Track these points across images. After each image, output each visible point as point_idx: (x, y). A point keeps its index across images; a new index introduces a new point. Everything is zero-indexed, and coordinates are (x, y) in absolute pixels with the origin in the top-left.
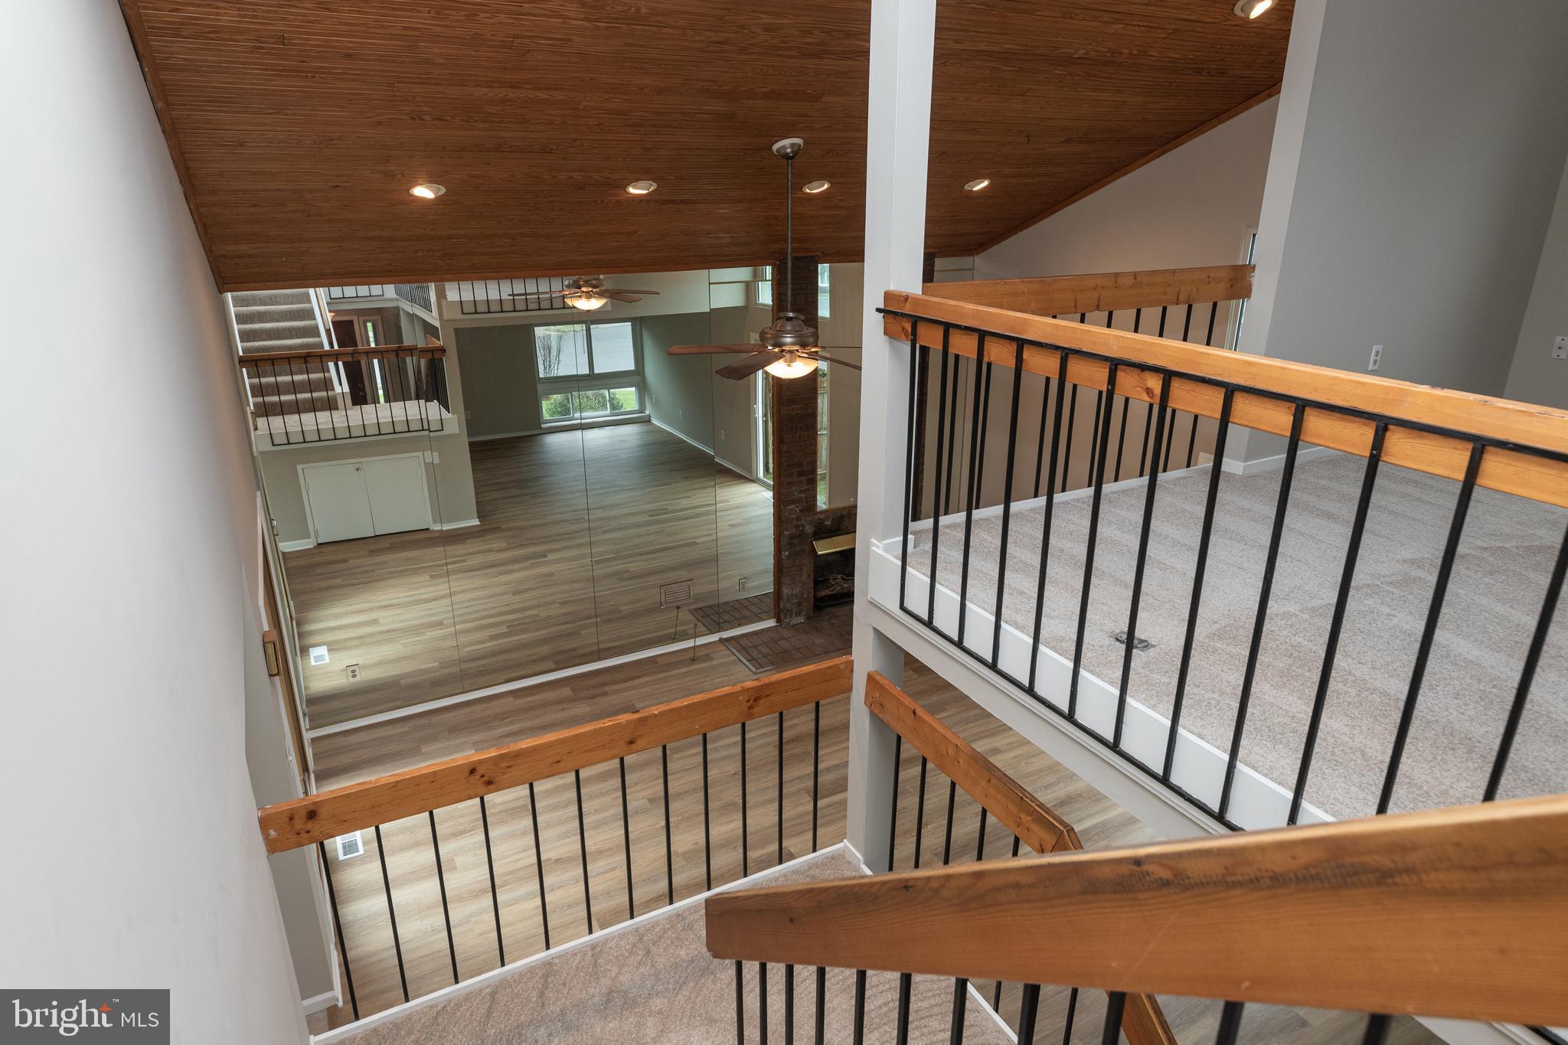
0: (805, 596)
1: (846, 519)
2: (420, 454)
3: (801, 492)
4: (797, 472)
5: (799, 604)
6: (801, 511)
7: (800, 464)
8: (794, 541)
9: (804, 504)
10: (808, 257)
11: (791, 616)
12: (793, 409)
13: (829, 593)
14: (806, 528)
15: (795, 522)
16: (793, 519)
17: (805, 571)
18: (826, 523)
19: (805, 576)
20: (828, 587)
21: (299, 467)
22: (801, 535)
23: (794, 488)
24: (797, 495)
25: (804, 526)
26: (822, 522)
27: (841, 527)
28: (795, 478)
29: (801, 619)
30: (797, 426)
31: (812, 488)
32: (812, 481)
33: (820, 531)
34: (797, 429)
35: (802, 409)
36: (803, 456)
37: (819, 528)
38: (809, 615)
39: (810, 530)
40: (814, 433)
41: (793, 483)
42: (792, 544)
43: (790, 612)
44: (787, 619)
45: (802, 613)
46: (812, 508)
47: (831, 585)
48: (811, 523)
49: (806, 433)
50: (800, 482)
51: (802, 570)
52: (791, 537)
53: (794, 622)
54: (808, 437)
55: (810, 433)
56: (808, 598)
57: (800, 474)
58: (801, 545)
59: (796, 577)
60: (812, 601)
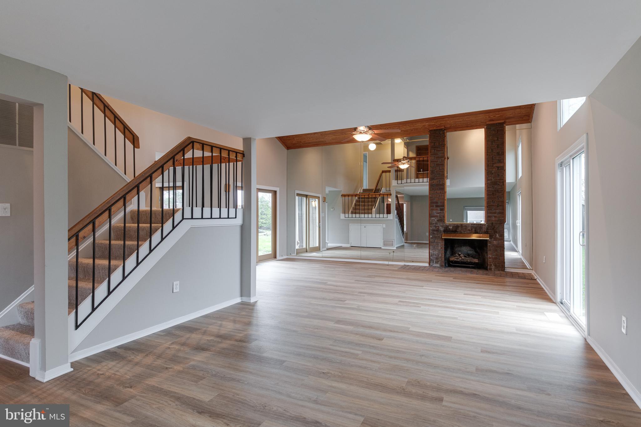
1: (460, 228)
2: (382, 225)
3: (437, 213)
4: (435, 205)
5: (437, 259)
6: (438, 221)
7: (437, 203)
8: (435, 232)
9: (439, 218)
10: (440, 129)
11: (433, 263)
12: (433, 182)
13: (455, 260)
14: (440, 228)
15: (434, 224)
17: (440, 245)
19: (440, 248)
20: (455, 257)
21: (350, 224)
22: (438, 230)
23: (435, 211)
24: (435, 214)
26: (448, 227)
27: (457, 230)
28: (435, 208)
29: (438, 265)
30: (435, 188)
31: (443, 212)
32: (443, 210)
33: (447, 230)
34: (435, 189)
35: (437, 182)
36: (438, 200)
37: (446, 229)
38: (442, 265)
39: (442, 229)
40: (443, 191)
41: (434, 209)
42: (434, 233)
43: (435, 261)
44: (433, 264)
45: (439, 263)
46: (442, 220)
47: (456, 256)
48: (442, 226)
49: (440, 191)
50: (437, 209)
51: (438, 244)
52: (433, 230)
53: (436, 266)
54: (440, 192)
55: (441, 191)
56: (441, 257)
57: (437, 206)
58: (438, 234)
59: (436, 247)
60: (443, 259)
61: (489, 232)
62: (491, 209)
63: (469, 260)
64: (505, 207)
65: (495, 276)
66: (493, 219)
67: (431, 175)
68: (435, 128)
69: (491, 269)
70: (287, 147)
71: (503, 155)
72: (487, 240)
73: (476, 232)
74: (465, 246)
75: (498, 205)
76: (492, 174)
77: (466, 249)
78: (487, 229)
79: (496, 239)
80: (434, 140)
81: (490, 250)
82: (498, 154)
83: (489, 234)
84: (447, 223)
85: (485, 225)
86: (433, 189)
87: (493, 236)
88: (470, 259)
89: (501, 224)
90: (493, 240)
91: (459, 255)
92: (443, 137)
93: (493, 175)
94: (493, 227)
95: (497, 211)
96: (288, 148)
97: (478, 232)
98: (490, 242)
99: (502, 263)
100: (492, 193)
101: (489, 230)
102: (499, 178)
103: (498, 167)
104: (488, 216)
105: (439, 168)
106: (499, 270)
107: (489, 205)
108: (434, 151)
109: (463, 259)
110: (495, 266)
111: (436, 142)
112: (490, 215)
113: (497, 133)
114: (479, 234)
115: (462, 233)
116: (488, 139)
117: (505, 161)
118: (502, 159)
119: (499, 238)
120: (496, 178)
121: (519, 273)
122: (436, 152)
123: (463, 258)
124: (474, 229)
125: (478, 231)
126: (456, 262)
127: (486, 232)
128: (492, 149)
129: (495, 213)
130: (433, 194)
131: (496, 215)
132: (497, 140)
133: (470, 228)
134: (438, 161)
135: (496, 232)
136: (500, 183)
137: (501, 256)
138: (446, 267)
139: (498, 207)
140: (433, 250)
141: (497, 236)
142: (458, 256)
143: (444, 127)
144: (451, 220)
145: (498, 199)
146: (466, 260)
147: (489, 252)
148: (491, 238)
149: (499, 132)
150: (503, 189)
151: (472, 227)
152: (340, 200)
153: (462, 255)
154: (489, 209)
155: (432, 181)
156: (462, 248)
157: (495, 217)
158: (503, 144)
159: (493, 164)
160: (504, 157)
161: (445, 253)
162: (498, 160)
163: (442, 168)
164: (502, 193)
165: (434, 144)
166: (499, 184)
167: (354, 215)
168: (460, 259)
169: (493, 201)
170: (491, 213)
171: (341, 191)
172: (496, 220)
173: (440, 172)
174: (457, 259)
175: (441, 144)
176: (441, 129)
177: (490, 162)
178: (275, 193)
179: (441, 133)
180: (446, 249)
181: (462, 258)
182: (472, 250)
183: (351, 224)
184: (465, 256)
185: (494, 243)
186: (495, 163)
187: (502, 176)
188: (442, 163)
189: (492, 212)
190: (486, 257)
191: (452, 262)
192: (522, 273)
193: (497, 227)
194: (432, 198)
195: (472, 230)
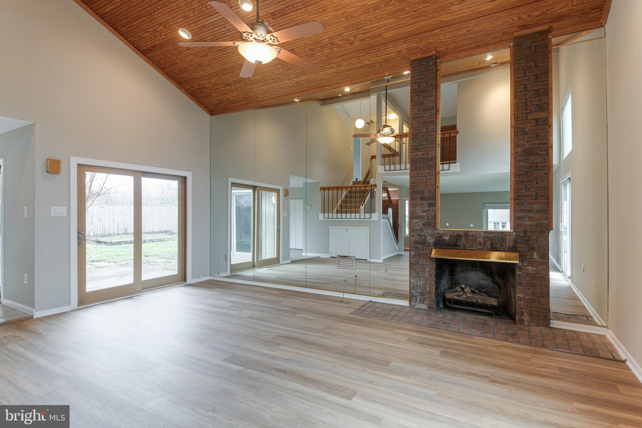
0: (428, 289)
1: (463, 238)
3: (423, 211)
4: (420, 197)
5: (422, 294)
6: (424, 225)
7: (422, 192)
8: (419, 246)
9: (426, 221)
10: (428, 57)
11: (416, 301)
12: (417, 155)
13: (455, 297)
14: (428, 238)
15: (418, 232)
16: (417, 230)
17: (428, 271)
18: (444, 238)
19: (427, 274)
20: (454, 292)
22: (424, 243)
23: (418, 208)
24: (420, 213)
25: (426, 236)
26: (441, 237)
27: (459, 243)
28: (419, 202)
29: (424, 306)
30: (420, 166)
31: (433, 210)
32: (433, 205)
33: (439, 243)
34: (420, 168)
35: (424, 154)
36: (425, 186)
37: (439, 241)
38: (431, 306)
39: (431, 240)
40: (434, 171)
41: (417, 204)
42: (417, 247)
43: (418, 299)
44: (416, 303)
45: (426, 302)
46: (431, 223)
47: (457, 291)
48: (431, 235)
49: (427, 171)
50: (422, 204)
51: (424, 268)
52: (417, 242)
53: (420, 307)
54: (429, 173)
55: (430, 171)
56: (429, 292)
57: (423, 199)
58: (423, 250)
59: (420, 272)
60: (433, 295)
61: (518, 249)
62: (523, 204)
63: (480, 299)
64: (550, 199)
65: (530, 344)
66: (528, 223)
67: (413, 142)
68: (419, 56)
69: (522, 322)
70: (210, 112)
71: (548, 94)
72: (514, 264)
73: (494, 249)
74: (475, 270)
75: (537, 194)
76: (525, 135)
77: (476, 277)
78: (516, 242)
79: (531, 262)
80: (418, 78)
81: (520, 284)
82: (537, 93)
83: (518, 251)
84: (440, 228)
85: (510, 235)
86: (416, 168)
87: (527, 256)
88: (483, 297)
89: (544, 232)
90: (525, 263)
91: (463, 289)
92: (435, 71)
93: (526, 137)
94: (526, 239)
95: (536, 207)
96: (212, 113)
97: (496, 248)
98: (520, 267)
99: (544, 311)
100: (524, 172)
101: (519, 245)
102: (538, 142)
103: (537, 120)
104: (517, 216)
105: (427, 129)
106: (538, 325)
107: (518, 196)
108: (419, 98)
109: (468, 297)
110: (531, 315)
111: (421, 82)
112: (520, 214)
113: (535, 52)
114: (499, 251)
115: (466, 249)
116: (516, 66)
117: (550, 107)
118: (545, 103)
119: (539, 260)
120: (533, 142)
121: (579, 332)
122: (421, 99)
123: (469, 295)
124: (489, 242)
125: (498, 246)
126: (457, 302)
127: (513, 249)
128: (525, 85)
129: (531, 211)
130: (416, 177)
131: (532, 215)
132: (536, 66)
133: (481, 240)
134: (424, 117)
135: (533, 249)
136: (541, 151)
137: (543, 297)
138: (438, 308)
139: (536, 198)
140: (416, 278)
141: (535, 256)
142: (460, 292)
143: (436, 51)
144: (447, 224)
145: (537, 183)
146: (475, 300)
147: (518, 288)
148: (522, 261)
149: (538, 51)
150: (546, 164)
151: (485, 237)
152: (319, 194)
153: (467, 290)
154: (518, 204)
155: (415, 154)
156: (469, 274)
157: (531, 218)
158: (547, 73)
159: (527, 114)
160: (548, 98)
161: (438, 284)
162: (537, 105)
163: (431, 129)
164: (545, 172)
165: (418, 86)
166: (539, 152)
167: (339, 215)
168: (464, 296)
169: (526, 187)
170: (522, 211)
171: (320, 182)
172: (531, 225)
173: (428, 136)
174: (459, 296)
175: (429, 84)
176: (431, 57)
177: (520, 112)
178: (183, 180)
179: (431, 64)
180: (438, 277)
181: (466, 295)
182: (488, 278)
183: (331, 227)
184: (473, 292)
185: (528, 270)
186: (531, 112)
187: (545, 136)
188: (432, 119)
189: (524, 208)
190: (513, 294)
191: (449, 301)
192: (586, 333)
193: (535, 238)
194: (414, 183)
195: (485, 243)
